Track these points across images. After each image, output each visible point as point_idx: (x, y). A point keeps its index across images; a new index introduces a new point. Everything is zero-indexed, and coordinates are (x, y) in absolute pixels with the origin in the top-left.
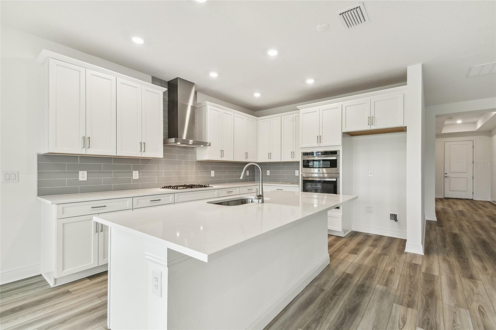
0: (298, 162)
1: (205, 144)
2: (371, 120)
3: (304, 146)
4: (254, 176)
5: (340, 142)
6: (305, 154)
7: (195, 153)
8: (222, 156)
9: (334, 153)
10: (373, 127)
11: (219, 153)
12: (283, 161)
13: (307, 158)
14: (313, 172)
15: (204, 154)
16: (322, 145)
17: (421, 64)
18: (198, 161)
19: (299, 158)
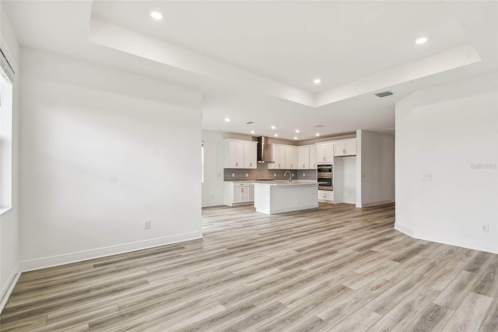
0: (316, 169)
1: (271, 162)
2: (344, 151)
3: (318, 162)
4: (297, 176)
5: (332, 160)
6: (319, 166)
7: (267, 166)
8: (279, 167)
9: (331, 165)
10: (345, 155)
11: (278, 165)
12: (310, 169)
13: (320, 168)
14: (321, 174)
15: (271, 166)
16: (326, 161)
17: (361, 130)
18: (269, 169)
19: (316, 168)
